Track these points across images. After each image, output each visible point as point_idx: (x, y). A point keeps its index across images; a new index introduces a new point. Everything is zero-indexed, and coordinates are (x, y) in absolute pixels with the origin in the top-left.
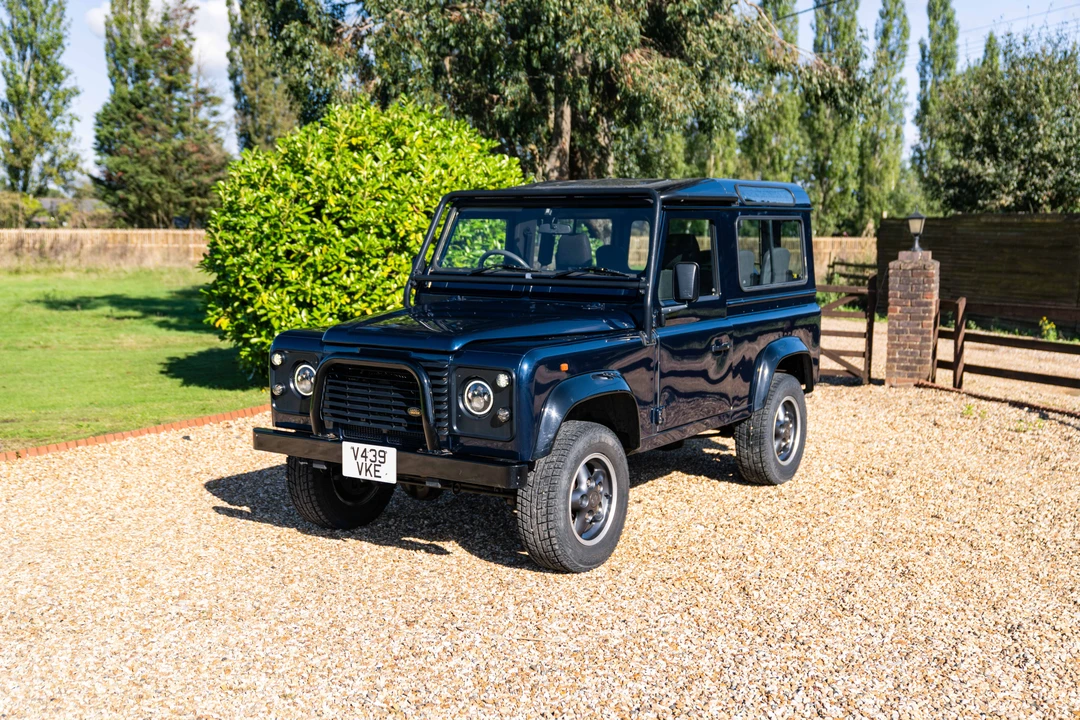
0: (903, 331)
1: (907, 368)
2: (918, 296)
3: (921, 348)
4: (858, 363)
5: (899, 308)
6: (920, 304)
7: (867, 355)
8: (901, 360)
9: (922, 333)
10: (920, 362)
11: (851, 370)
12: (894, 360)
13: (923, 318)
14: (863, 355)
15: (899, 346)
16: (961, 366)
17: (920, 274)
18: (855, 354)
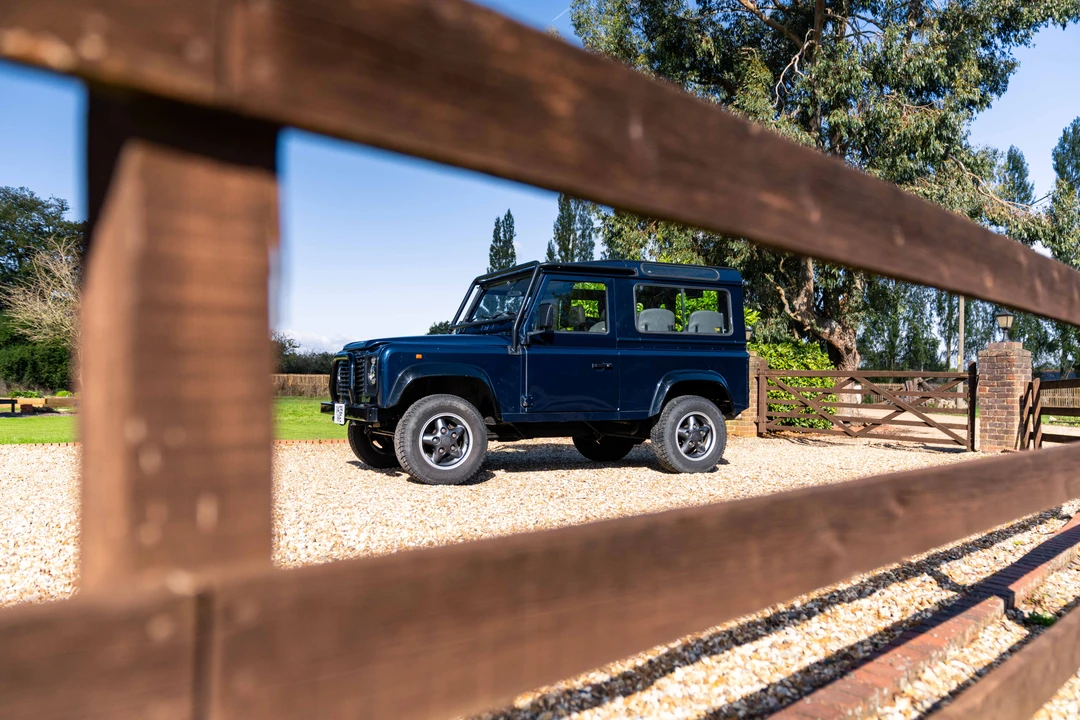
0: (991, 407)
1: (996, 438)
2: (1003, 378)
3: (1007, 420)
4: (964, 434)
5: (988, 388)
6: (1004, 385)
7: (969, 427)
8: (992, 431)
9: (1007, 408)
10: (1006, 432)
11: (958, 441)
12: (986, 431)
13: (1007, 396)
14: (966, 427)
15: (989, 419)
16: (1039, 436)
17: (1002, 360)
18: (961, 427)
